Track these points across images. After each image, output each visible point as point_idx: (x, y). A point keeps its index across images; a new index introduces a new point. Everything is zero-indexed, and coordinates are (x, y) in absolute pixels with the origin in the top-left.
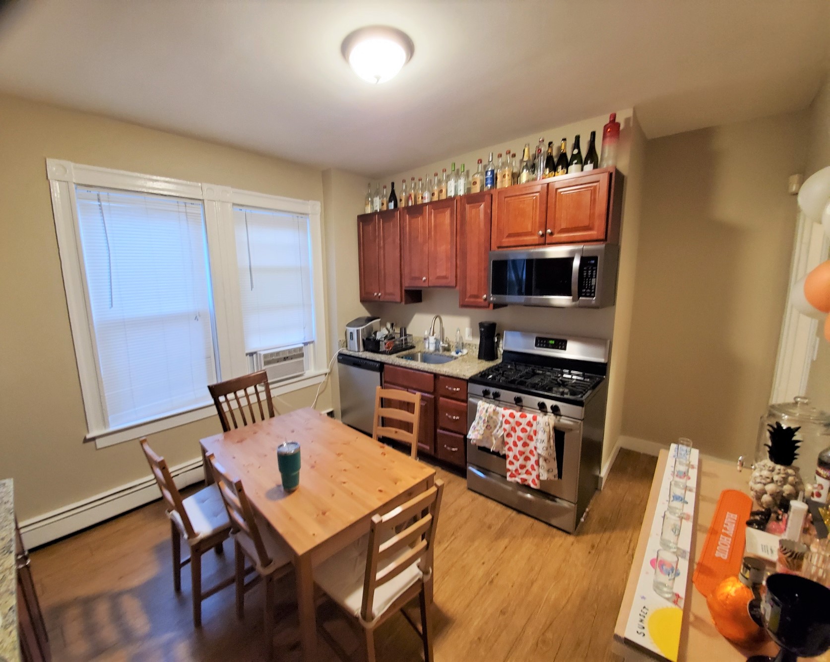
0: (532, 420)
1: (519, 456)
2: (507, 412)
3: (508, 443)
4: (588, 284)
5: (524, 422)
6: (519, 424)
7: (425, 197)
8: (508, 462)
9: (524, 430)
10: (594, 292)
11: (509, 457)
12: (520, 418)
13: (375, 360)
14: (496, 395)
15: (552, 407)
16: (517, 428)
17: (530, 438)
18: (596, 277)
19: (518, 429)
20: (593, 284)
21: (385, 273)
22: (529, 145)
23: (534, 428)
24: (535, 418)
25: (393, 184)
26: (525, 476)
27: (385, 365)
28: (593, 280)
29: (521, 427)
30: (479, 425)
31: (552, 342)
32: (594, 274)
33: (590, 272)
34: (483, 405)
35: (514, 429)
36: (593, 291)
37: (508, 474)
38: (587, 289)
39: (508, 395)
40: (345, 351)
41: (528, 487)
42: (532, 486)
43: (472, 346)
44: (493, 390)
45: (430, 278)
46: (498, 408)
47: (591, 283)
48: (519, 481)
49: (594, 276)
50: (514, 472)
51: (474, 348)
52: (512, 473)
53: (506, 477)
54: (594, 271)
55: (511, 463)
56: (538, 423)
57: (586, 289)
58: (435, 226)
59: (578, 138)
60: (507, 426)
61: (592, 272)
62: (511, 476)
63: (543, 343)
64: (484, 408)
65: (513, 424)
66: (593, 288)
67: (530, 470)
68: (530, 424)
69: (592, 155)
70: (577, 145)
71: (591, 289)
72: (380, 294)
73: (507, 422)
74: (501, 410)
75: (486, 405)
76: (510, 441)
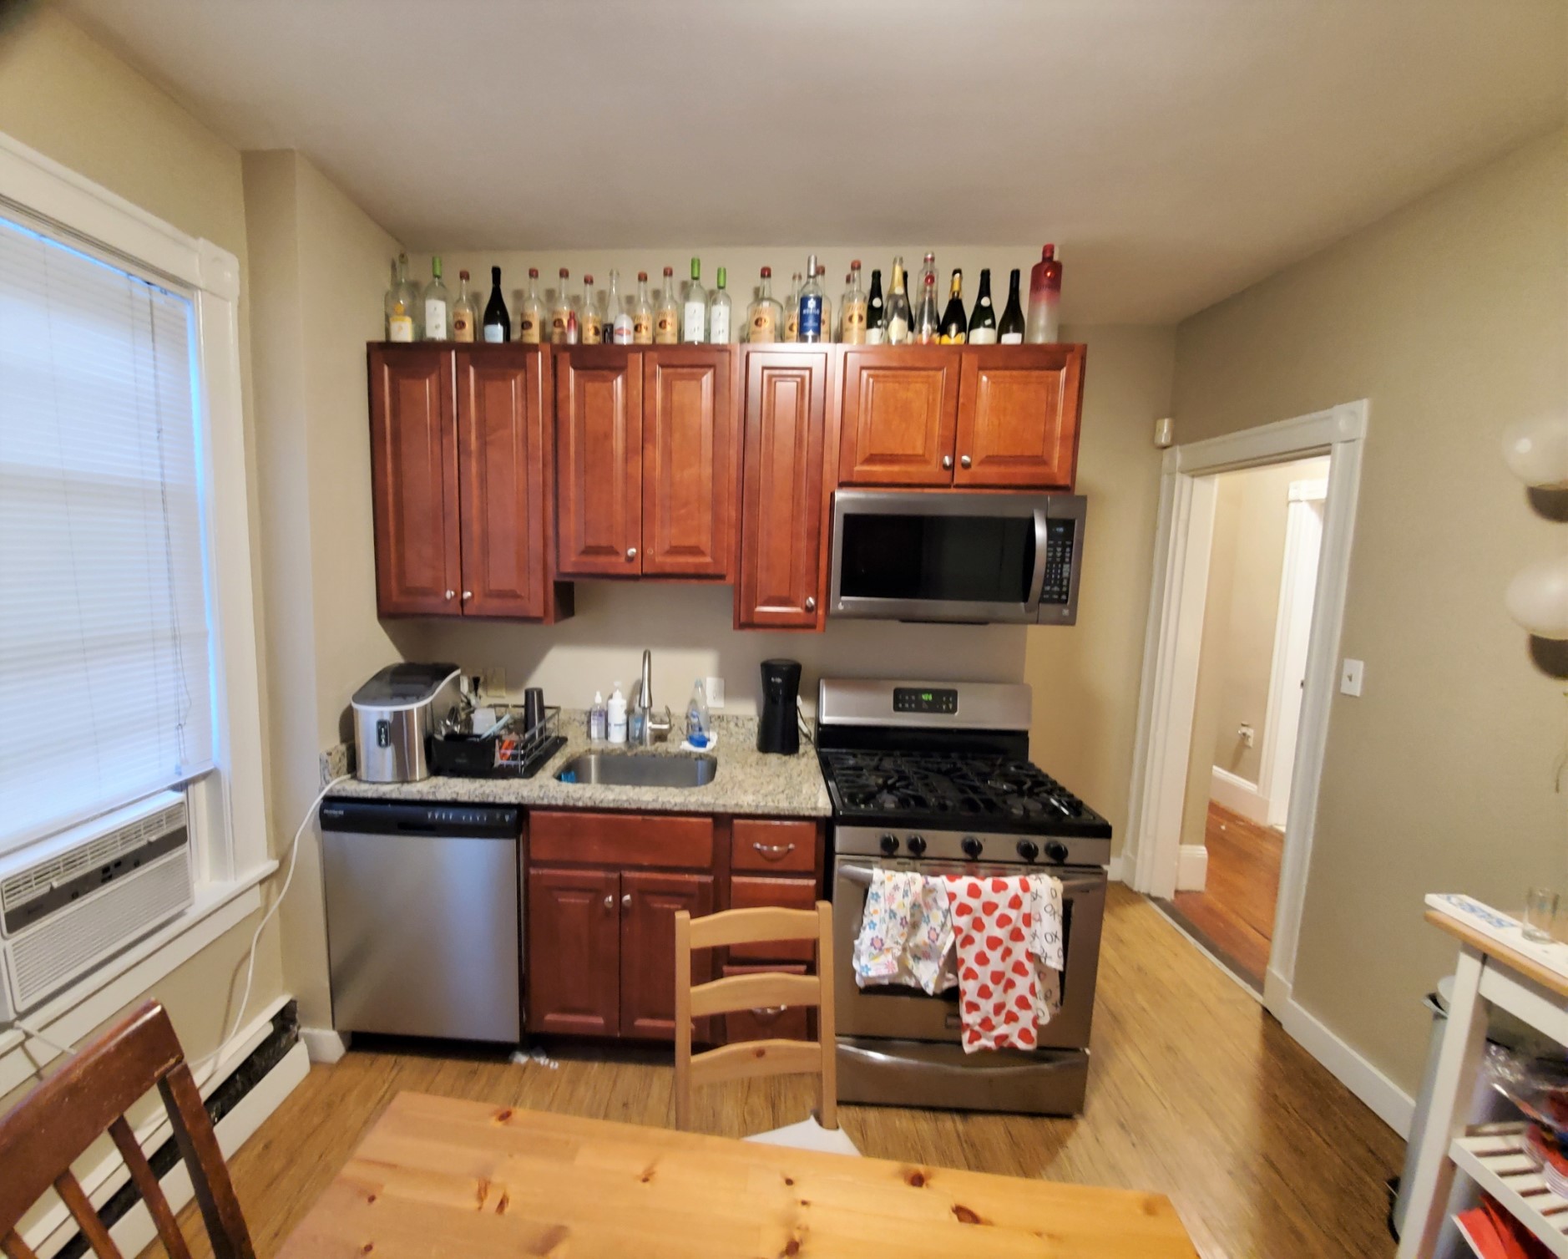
0: (1020, 893)
1: (991, 986)
2: (962, 884)
3: (963, 961)
4: (1056, 573)
5: (1002, 899)
6: (989, 908)
7: (621, 329)
8: (963, 1008)
9: (1003, 921)
10: (1067, 593)
11: (965, 993)
12: (993, 894)
13: (498, 801)
14: (917, 848)
15: (1048, 849)
16: (985, 919)
17: (1017, 936)
18: (1070, 562)
19: (990, 922)
20: (1065, 574)
21: (485, 534)
22: (901, 260)
23: (1025, 908)
24: (1025, 887)
25: (496, 273)
26: (1002, 1030)
27: (533, 813)
28: (1066, 567)
29: (997, 914)
30: (889, 935)
31: (927, 697)
32: (1068, 555)
33: (1059, 549)
34: (890, 879)
35: (978, 925)
36: (1064, 589)
37: (966, 1037)
38: (1055, 584)
39: (947, 841)
40: (352, 788)
41: (1013, 1049)
42: (1022, 1045)
43: (728, 722)
44: (903, 835)
45: (650, 552)
46: (932, 880)
47: (1061, 574)
48: (991, 1044)
49: (1067, 560)
50: (977, 1028)
51: (732, 725)
52: (973, 1032)
53: (960, 1044)
54: (1068, 550)
55: (973, 1007)
56: (1035, 897)
57: (1052, 586)
58: (668, 412)
59: (985, 276)
60: (964, 921)
61: (1063, 552)
62: (971, 1041)
63: (910, 702)
64: (896, 888)
65: (979, 913)
66: (1065, 583)
67: (1015, 1009)
68: (1016, 903)
69: (1013, 318)
70: (985, 290)
71: (1061, 586)
72: (467, 594)
73: (963, 910)
74: (941, 882)
75: (901, 878)
76: (968, 955)
